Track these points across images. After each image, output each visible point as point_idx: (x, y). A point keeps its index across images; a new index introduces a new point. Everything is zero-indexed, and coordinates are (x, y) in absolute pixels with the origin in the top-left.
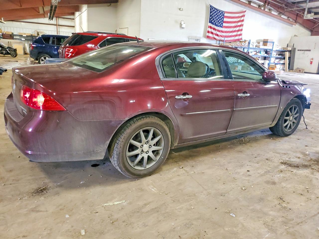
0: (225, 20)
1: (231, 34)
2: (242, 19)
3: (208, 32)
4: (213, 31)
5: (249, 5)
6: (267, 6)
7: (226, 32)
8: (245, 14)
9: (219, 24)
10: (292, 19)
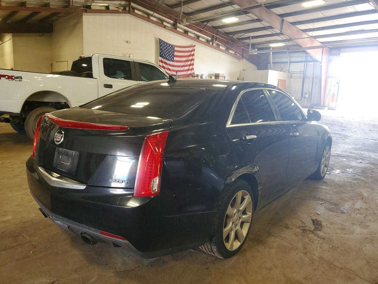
0: (176, 54)
1: (182, 69)
2: (192, 53)
4: (164, 65)
5: (198, 40)
6: (214, 41)
7: (178, 66)
8: (195, 48)
9: (170, 59)
10: (239, 54)
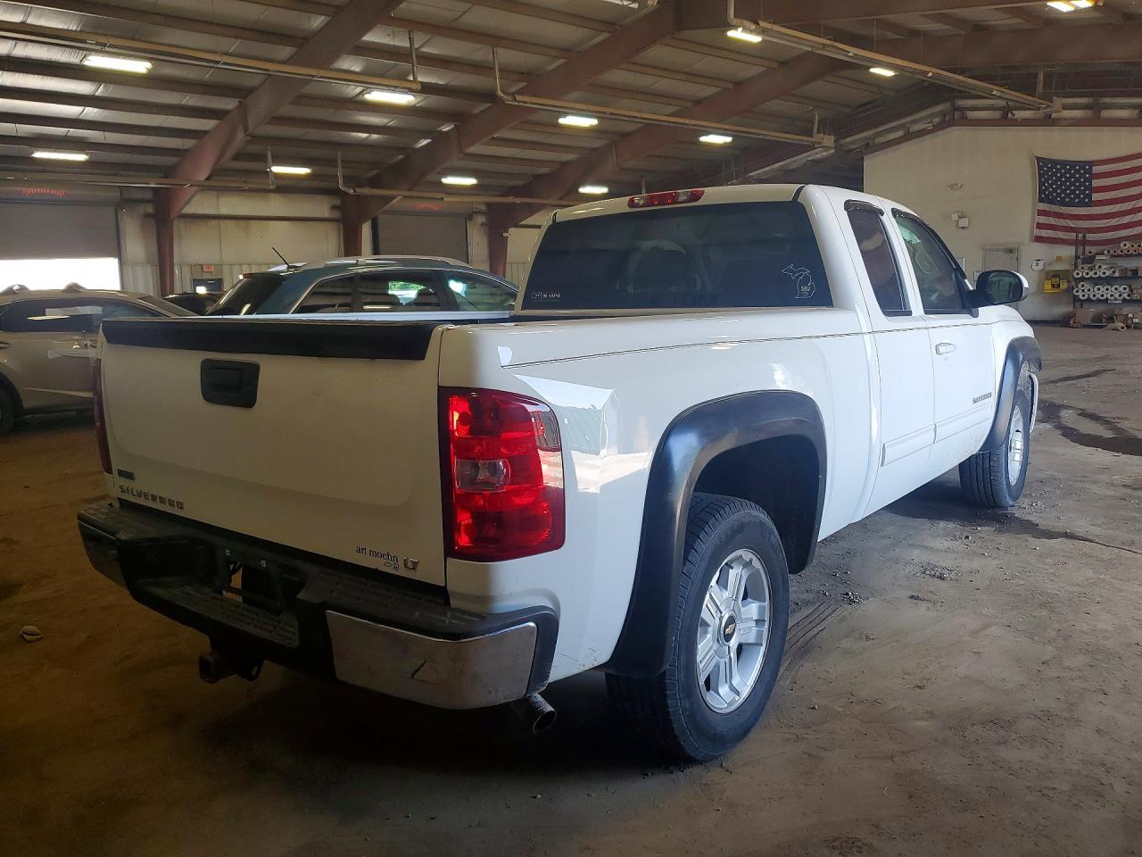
0: (1096, 183)
1: (1113, 222)
3: (1040, 226)
7: (1107, 216)
9: (1078, 200)
